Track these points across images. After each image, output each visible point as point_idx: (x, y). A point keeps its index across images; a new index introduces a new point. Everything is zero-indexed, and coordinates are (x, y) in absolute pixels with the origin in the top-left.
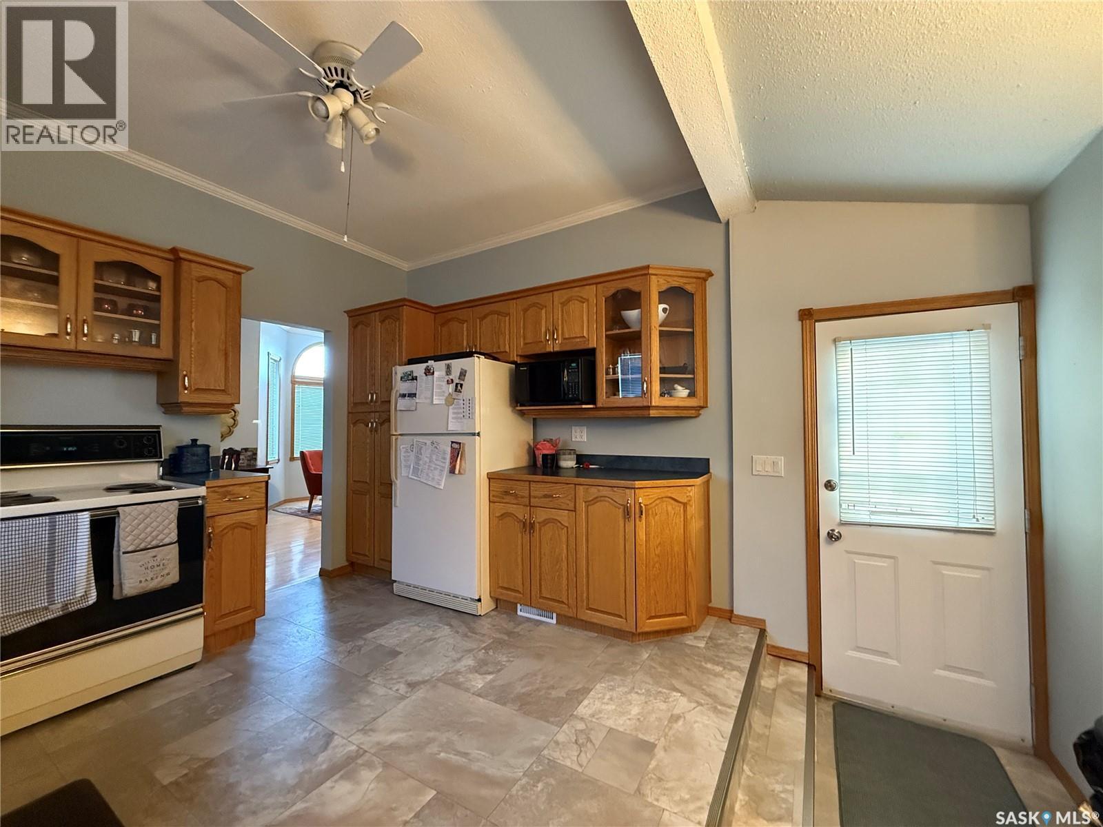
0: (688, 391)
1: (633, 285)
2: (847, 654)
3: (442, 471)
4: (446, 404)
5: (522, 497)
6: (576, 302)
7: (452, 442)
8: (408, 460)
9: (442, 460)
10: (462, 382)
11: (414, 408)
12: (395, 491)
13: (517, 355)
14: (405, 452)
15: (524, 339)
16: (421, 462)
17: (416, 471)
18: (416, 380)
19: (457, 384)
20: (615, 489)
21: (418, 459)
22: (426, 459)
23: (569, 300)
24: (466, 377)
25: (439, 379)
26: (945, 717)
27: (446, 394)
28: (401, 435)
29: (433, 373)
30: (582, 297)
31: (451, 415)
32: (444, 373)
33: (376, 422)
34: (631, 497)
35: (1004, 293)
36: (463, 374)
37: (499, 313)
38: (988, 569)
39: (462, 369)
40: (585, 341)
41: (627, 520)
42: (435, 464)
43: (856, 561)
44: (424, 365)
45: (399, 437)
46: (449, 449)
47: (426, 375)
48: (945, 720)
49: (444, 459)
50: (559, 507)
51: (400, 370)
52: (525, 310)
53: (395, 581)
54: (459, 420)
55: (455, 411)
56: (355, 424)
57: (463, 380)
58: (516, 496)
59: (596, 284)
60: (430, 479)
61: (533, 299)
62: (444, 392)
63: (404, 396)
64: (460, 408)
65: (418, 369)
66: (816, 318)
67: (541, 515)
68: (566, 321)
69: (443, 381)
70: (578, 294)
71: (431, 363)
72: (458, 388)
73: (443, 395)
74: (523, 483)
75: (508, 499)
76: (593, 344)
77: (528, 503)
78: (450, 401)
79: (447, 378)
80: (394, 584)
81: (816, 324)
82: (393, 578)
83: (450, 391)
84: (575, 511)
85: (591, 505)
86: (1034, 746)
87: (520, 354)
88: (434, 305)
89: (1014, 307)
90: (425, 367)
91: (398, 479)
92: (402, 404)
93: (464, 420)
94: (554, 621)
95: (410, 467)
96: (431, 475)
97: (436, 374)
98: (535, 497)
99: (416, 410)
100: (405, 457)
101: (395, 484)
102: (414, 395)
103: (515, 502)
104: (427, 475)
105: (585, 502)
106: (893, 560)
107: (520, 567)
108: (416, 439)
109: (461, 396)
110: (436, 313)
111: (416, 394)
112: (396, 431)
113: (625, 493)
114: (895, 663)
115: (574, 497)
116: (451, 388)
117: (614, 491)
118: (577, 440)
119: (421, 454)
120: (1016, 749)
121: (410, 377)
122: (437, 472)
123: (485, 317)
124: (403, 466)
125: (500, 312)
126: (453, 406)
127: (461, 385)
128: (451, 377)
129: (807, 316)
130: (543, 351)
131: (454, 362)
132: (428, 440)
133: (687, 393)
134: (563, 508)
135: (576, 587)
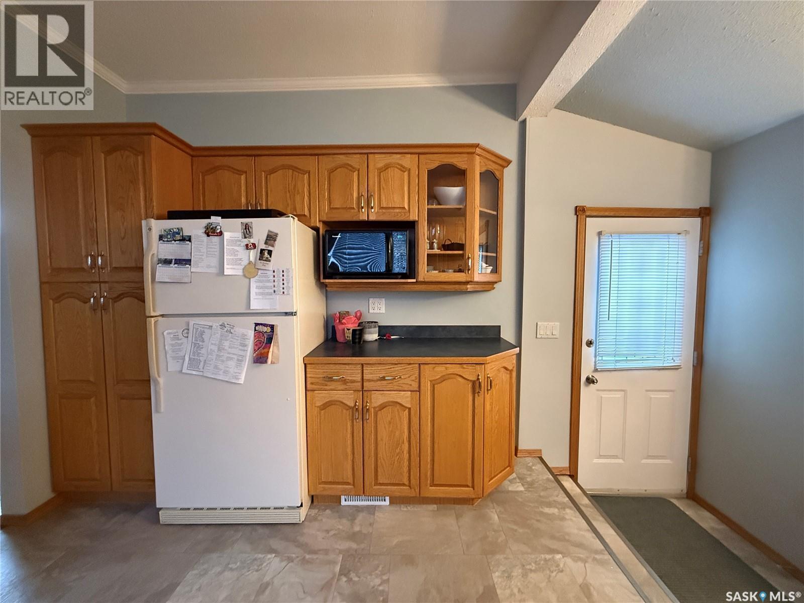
0: (491, 267)
1: (459, 162)
2: (594, 462)
3: (241, 361)
4: (244, 276)
5: (353, 382)
6: (396, 169)
7: (257, 324)
8: (180, 350)
9: (241, 347)
10: (270, 248)
11: (186, 280)
12: (157, 393)
13: (319, 221)
14: (173, 339)
15: (330, 203)
16: (203, 351)
17: (194, 363)
18: (190, 240)
19: (262, 251)
20: (465, 366)
21: (197, 347)
22: (213, 347)
23: (387, 167)
24: (276, 242)
25: (233, 242)
26: (645, 488)
27: (245, 262)
28: (162, 316)
29: (221, 234)
30: (402, 166)
31: (254, 290)
32: (239, 235)
33: (104, 297)
34: (481, 373)
35: (695, 210)
36: (271, 238)
37: (294, 169)
38: (671, 391)
39: (269, 231)
40: (405, 213)
41: (476, 395)
42: (229, 353)
43: (603, 396)
44: (205, 222)
45: (160, 319)
46: (251, 334)
47: (208, 236)
48: (646, 491)
49: (245, 345)
50: (400, 388)
51: (158, 226)
52: (331, 171)
53: (160, 509)
54: (268, 297)
55: (261, 284)
56: (57, 300)
57: (273, 246)
58: (344, 381)
59: (419, 154)
60: (221, 372)
61: (342, 159)
62: (240, 259)
63: (167, 262)
64: (269, 281)
65: (194, 227)
66: (588, 213)
67: (377, 399)
68: (384, 189)
69: (239, 245)
70: (397, 161)
71: (215, 219)
72: (265, 255)
73: (240, 264)
74: (353, 366)
75: (333, 385)
76: (413, 217)
77: (360, 388)
78: (250, 271)
79: (246, 241)
80: (160, 513)
81: (587, 219)
82: (157, 507)
83: (252, 259)
84: (419, 391)
85: (437, 384)
86: (687, 493)
87: (325, 219)
88: (195, 144)
89: (698, 221)
90: (205, 225)
91: (161, 375)
92: (164, 273)
93: (274, 296)
94: (387, 503)
95: (184, 359)
96: (221, 367)
97: (227, 235)
98: (369, 381)
99: (191, 282)
100: (172, 345)
101: (157, 383)
102: (188, 262)
103: (344, 387)
104: (216, 367)
105: (430, 381)
106: (623, 393)
107: (350, 457)
108: (193, 321)
109: (271, 266)
110: (192, 156)
111: (191, 260)
112: (154, 311)
113: (475, 369)
114: (621, 461)
115: (418, 377)
116: (253, 255)
117: (464, 368)
118: (375, 311)
119: (203, 341)
120: (678, 498)
121: (178, 237)
122: (232, 364)
123: (273, 171)
124: (169, 359)
125: (297, 168)
126: (256, 278)
127: (270, 252)
128: (252, 241)
129: (580, 211)
130: (355, 219)
131: (255, 222)
132: (216, 322)
133: (490, 270)
134: (406, 389)
135: (420, 467)
